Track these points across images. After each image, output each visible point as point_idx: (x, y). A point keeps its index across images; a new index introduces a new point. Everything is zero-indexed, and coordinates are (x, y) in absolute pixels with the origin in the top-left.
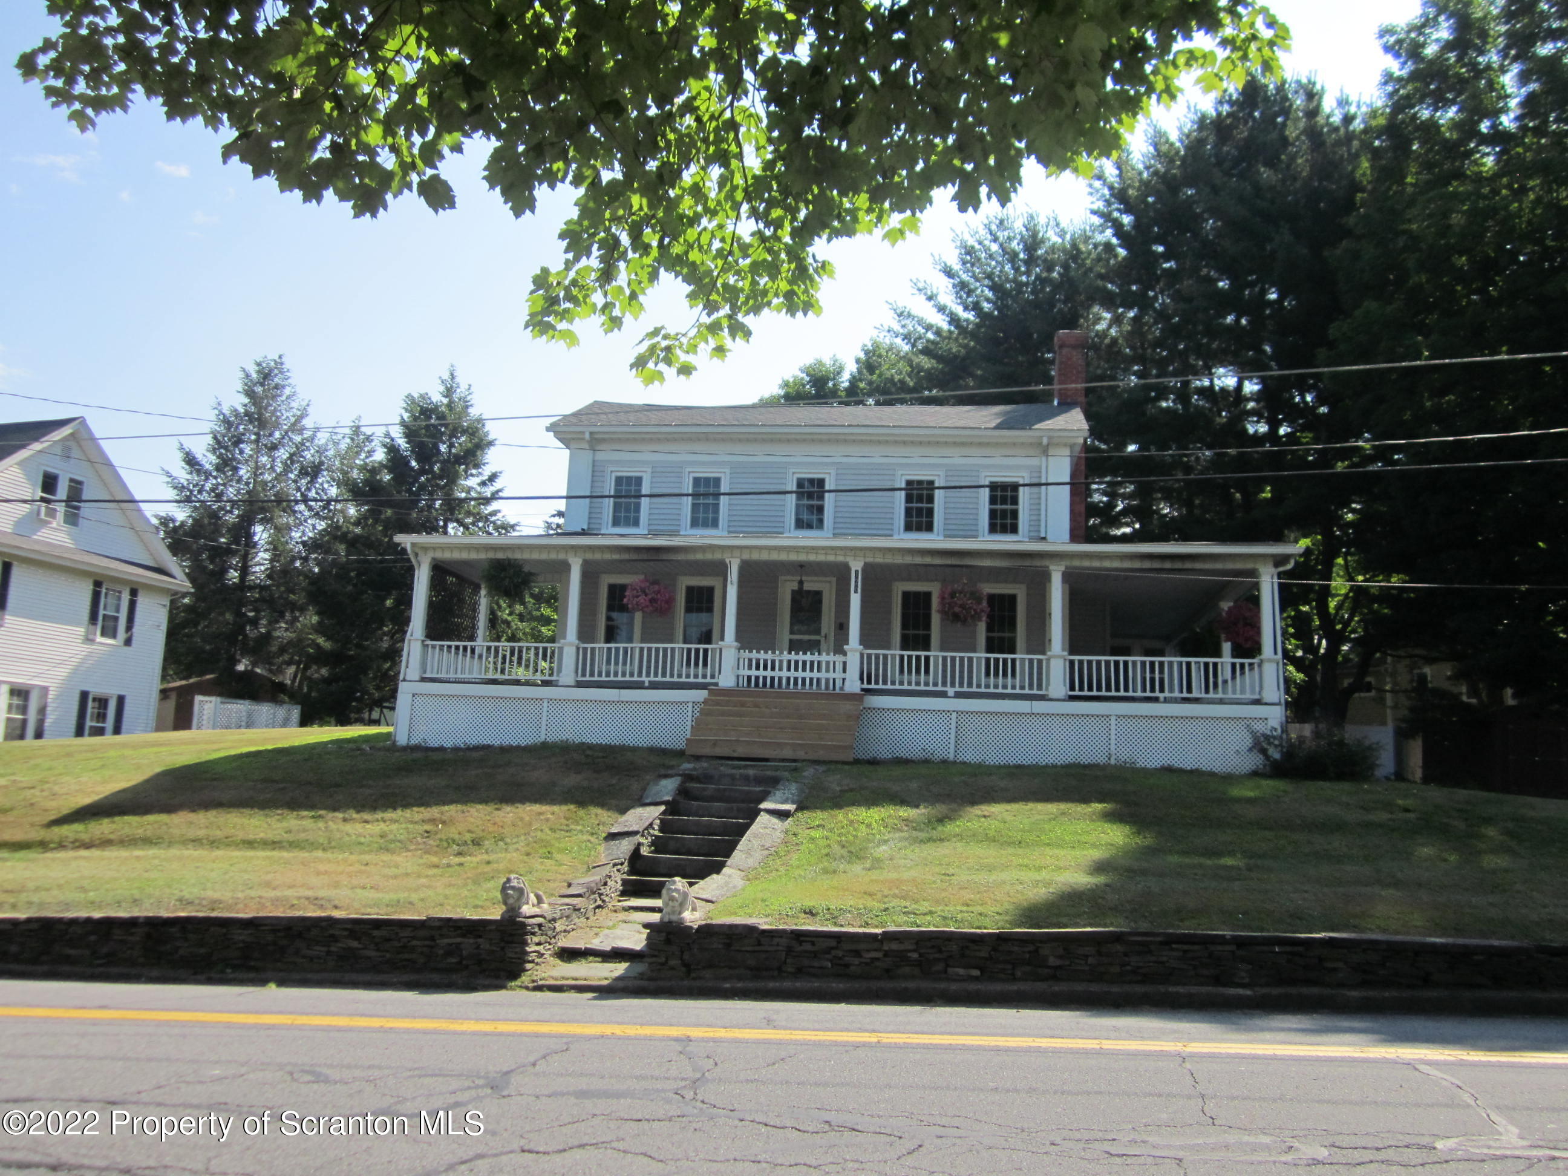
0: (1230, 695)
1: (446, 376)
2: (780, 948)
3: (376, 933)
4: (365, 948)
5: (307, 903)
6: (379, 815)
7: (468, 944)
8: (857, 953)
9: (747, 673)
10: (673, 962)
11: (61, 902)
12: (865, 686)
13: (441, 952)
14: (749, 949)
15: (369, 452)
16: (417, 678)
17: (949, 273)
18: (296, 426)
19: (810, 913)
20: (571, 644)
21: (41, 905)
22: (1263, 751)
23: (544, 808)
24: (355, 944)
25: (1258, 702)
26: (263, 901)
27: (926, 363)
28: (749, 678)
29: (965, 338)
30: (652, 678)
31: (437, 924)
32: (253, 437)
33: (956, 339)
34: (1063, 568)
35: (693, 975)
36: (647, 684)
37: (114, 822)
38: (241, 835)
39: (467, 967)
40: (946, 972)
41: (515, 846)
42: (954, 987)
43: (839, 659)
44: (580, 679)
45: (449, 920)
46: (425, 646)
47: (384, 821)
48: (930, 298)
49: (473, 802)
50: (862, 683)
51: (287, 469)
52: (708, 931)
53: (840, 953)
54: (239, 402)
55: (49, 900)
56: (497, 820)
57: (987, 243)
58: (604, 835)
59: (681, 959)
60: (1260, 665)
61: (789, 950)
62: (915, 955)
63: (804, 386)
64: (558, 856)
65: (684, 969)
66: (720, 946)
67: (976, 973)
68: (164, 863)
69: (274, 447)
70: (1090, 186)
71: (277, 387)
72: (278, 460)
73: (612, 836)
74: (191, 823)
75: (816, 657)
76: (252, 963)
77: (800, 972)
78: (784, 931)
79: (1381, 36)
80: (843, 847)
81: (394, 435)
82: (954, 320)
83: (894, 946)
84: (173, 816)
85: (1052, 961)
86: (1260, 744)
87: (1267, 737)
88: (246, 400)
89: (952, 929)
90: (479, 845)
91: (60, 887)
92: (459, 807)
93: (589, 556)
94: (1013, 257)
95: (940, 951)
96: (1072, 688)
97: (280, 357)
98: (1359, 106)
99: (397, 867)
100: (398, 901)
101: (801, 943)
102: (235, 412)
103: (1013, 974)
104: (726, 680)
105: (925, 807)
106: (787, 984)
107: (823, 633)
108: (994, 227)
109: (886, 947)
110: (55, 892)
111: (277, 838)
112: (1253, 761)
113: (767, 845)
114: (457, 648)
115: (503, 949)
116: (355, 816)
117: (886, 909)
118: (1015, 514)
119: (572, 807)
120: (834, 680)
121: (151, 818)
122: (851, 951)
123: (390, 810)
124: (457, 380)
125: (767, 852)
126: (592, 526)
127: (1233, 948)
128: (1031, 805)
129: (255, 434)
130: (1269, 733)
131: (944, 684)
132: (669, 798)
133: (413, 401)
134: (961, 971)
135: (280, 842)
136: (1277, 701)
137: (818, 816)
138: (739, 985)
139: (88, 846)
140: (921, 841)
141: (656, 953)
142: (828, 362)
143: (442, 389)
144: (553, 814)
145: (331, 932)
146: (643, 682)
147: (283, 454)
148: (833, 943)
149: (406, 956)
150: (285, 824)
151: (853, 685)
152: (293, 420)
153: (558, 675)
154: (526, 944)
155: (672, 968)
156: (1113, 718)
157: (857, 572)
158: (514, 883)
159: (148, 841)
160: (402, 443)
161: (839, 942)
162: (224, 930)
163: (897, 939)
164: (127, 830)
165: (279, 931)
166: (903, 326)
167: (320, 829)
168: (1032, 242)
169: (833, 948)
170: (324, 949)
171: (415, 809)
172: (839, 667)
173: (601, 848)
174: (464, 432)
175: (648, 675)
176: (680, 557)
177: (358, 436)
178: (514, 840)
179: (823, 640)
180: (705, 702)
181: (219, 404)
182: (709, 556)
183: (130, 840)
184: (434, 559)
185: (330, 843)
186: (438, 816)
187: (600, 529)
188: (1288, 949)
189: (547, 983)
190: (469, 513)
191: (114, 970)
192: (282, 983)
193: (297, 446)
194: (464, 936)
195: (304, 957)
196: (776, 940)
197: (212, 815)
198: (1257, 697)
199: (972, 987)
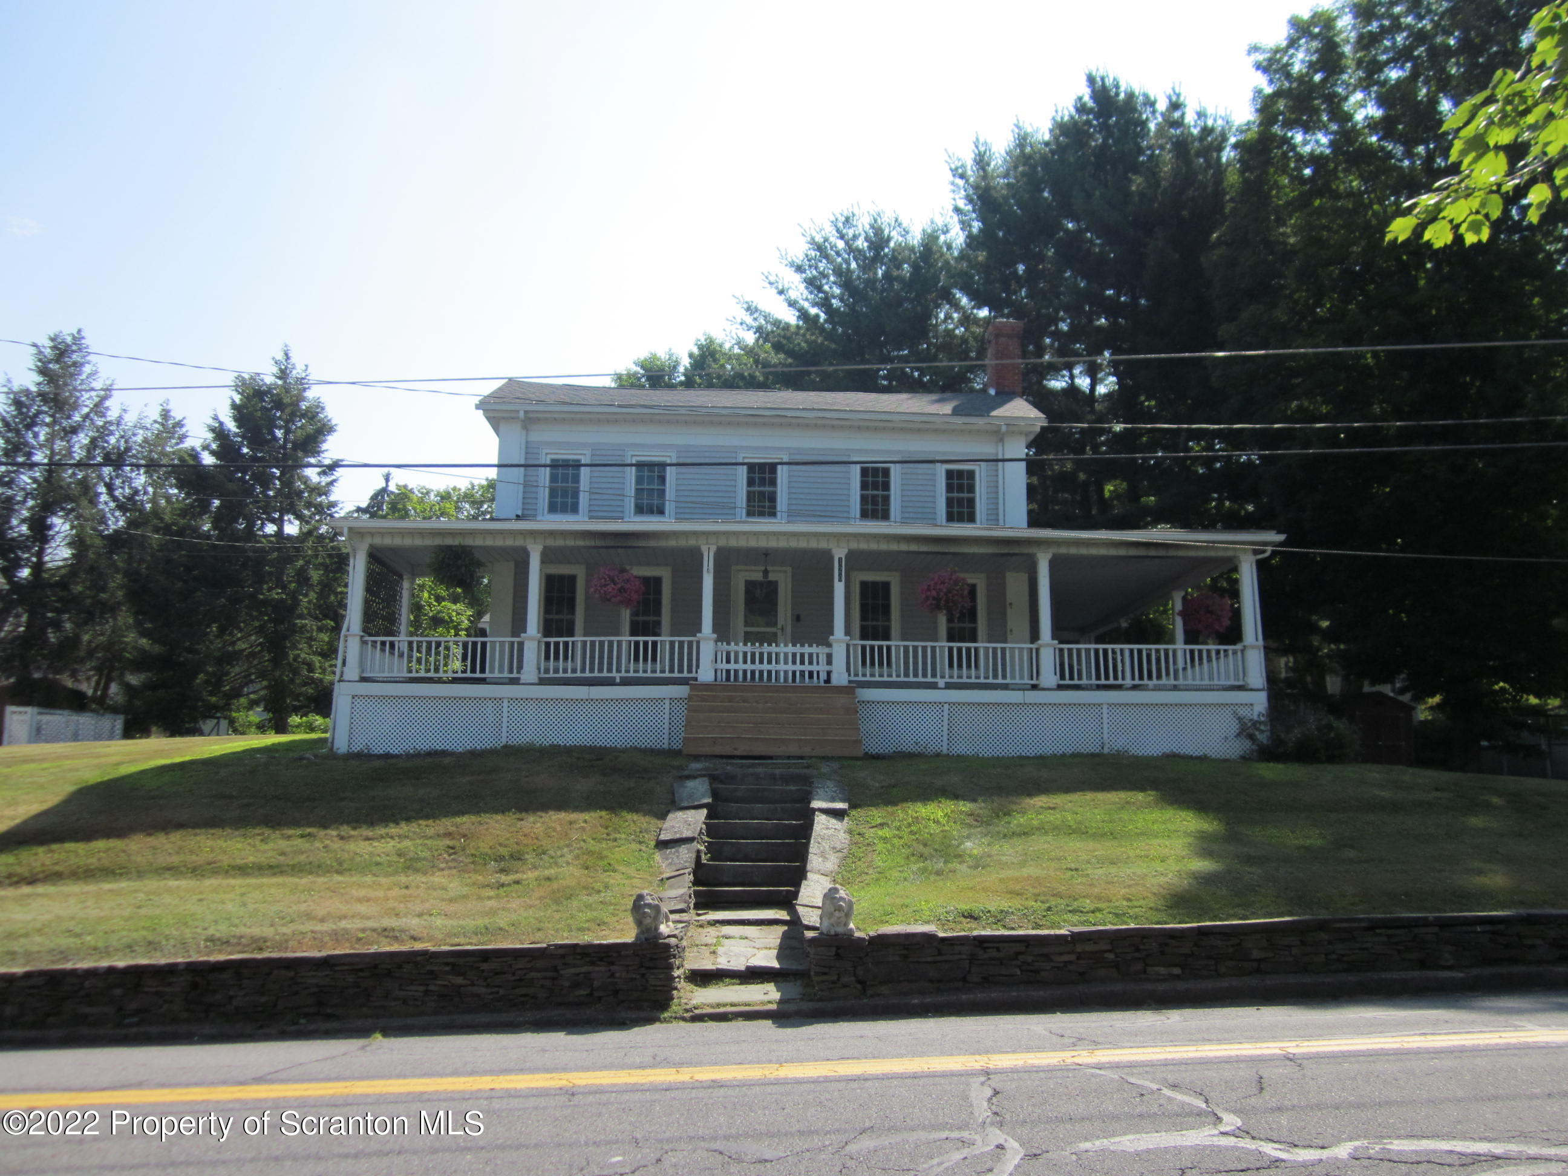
0: (1190, 682)
1: (280, 356)
2: (964, 957)
3: (485, 966)
4: (473, 985)
5: (375, 936)
6: (381, 831)
7: (599, 971)
8: (1047, 957)
9: (725, 666)
10: (845, 979)
11: (54, 950)
12: (853, 678)
13: (567, 984)
14: (929, 959)
15: (179, 438)
16: (357, 678)
17: (799, 269)
18: (99, 408)
19: (971, 916)
20: (532, 639)
21: (28, 955)
22: (1251, 737)
23: (573, 816)
24: (459, 980)
25: (1240, 688)
26: (319, 936)
27: (775, 358)
28: (728, 671)
29: (812, 334)
30: (623, 674)
31: (561, 952)
32: (48, 420)
33: (804, 335)
34: (1050, 556)
35: (870, 992)
36: (618, 680)
37: (53, 851)
38: (225, 860)
39: (600, 998)
40: (1145, 972)
41: (565, 859)
42: (1161, 987)
43: (823, 650)
44: (543, 675)
45: (575, 946)
46: (364, 642)
47: (392, 838)
48: (781, 292)
49: (486, 812)
50: (849, 675)
51: (90, 455)
52: (881, 942)
53: (1030, 959)
54: (29, 380)
55: (35, 948)
56: (526, 830)
57: (832, 239)
58: (653, 843)
59: (855, 975)
60: (1243, 651)
61: (972, 958)
62: (1111, 956)
63: (639, 379)
64: (622, 868)
65: (859, 986)
66: (897, 958)
67: (1177, 971)
68: (152, 897)
69: (74, 430)
70: (953, 184)
71: (75, 364)
72: (77, 446)
73: (663, 845)
74: (155, 848)
75: (773, 648)
76: (329, 1011)
77: (987, 981)
78: (966, 938)
79: (1249, 53)
80: (925, 845)
81: (222, 418)
82: (804, 315)
83: (1089, 947)
84: (127, 841)
85: (1256, 954)
86: (1246, 730)
87: (1255, 724)
88: (40, 379)
89: (1132, 926)
90: (519, 859)
91: (39, 931)
92: (473, 818)
93: (550, 542)
94: (857, 253)
95: (1138, 950)
96: (1062, 677)
97: (79, 331)
98: (1215, 120)
99: (445, 889)
100: (487, 929)
101: (985, 949)
102: (27, 392)
103: (1216, 970)
104: (705, 674)
105: (984, 802)
106: (980, 996)
107: (779, 626)
108: (840, 225)
109: (1079, 949)
110: (38, 939)
111: (273, 862)
112: (1245, 746)
113: (839, 846)
114: (383, 643)
115: (643, 975)
116: (353, 833)
117: (1049, 909)
118: (971, 503)
119: (603, 813)
120: (818, 673)
121: (101, 844)
122: (1042, 955)
123: (392, 825)
124: (293, 360)
125: (840, 854)
126: (526, 512)
127: (1436, 929)
128: (1089, 796)
129: (51, 416)
130: (1255, 718)
131: (934, 675)
132: (708, 800)
133: (243, 380)
134: (1162, 970)
135: (278, 866)
136: (1261, 687)
137: (877, 814)
138: (928, 1000)
139: (32, 881)
140: (1005, 836)
141: (826, 970)
142: (663, 355)
143: (275, 370)
144: (585, 821)
145: (429, 968)
146: (614, 678)
147: (82, 439)
148: (1021, 948)
149: (524, 991)
150: (271, 845)
151: (840, 678)
152: (97, 399)
153: (519, 672)
154: (670, 967)
155: (845, 986)
156: (1105, 707)
157: (840, 560)
158: (648, 900)
159: (109, 872)
160: (231, 426)
161: (1027, 947)
162: (292, 974)
163: (1090, 940)
164: (74, 860)
165: (361, 970)
166: (755, 319)
167: (318, 849)
168: (878, 241)
169: (1017, 954)
170: (422, 988)
171: (422, 822)
172: (823, 659)
173: (658, 857)
174: (303, 416)
175: (619, 671)
176: (652, 543)
177: (167, 421)
178: (559, 853)
179: (779, 633)
180: (690, 698)
181: (9, 381)
182: (682, 543)
183: (86, 871)
184: (371, 546)
185: (340, 864)
186: (452, 829)
187: (535, 516)
188: (1488, 928)
189: (704, 1011)
190: (309, 505)
191: (154, 1029)
192: (387, 1032)
193: (98, 431)
194: (593, 963)
195: (395, 999)
196: (957, 948)
197: (176, 837)
198: (1241, 683)
199: (1181, 986)
